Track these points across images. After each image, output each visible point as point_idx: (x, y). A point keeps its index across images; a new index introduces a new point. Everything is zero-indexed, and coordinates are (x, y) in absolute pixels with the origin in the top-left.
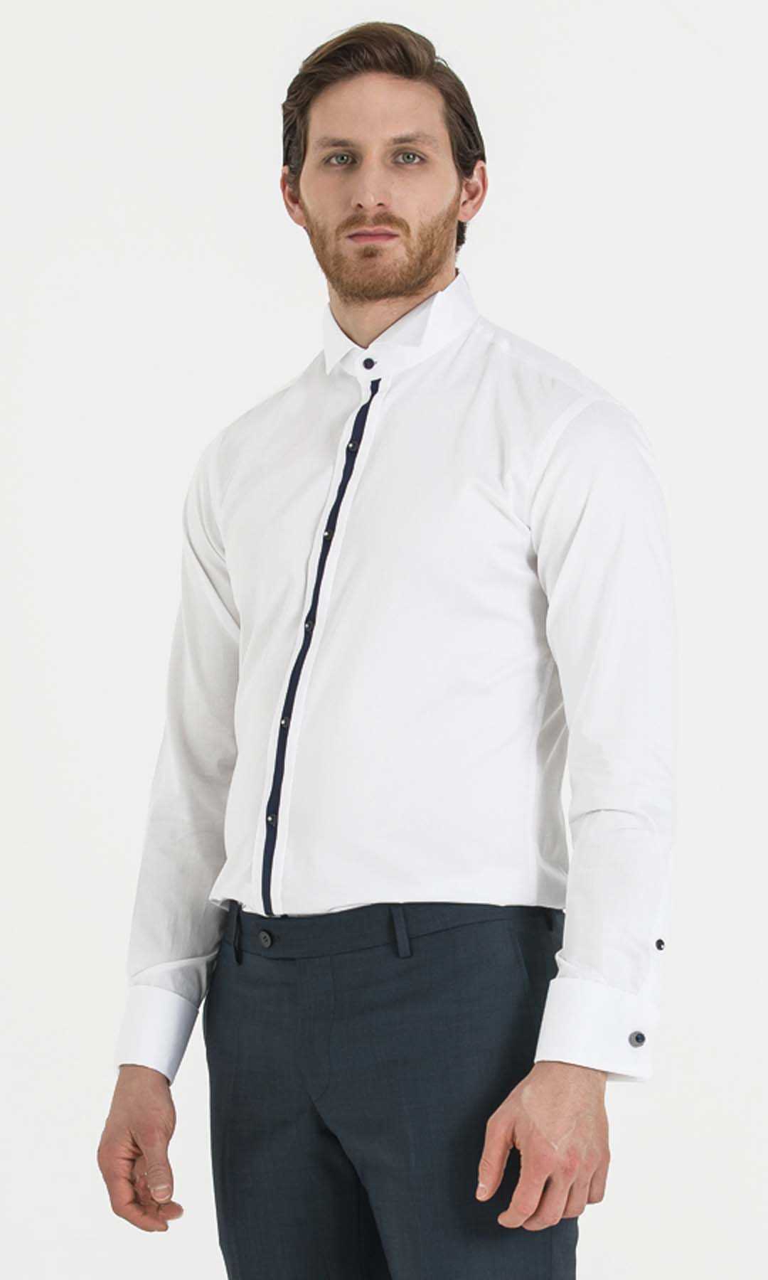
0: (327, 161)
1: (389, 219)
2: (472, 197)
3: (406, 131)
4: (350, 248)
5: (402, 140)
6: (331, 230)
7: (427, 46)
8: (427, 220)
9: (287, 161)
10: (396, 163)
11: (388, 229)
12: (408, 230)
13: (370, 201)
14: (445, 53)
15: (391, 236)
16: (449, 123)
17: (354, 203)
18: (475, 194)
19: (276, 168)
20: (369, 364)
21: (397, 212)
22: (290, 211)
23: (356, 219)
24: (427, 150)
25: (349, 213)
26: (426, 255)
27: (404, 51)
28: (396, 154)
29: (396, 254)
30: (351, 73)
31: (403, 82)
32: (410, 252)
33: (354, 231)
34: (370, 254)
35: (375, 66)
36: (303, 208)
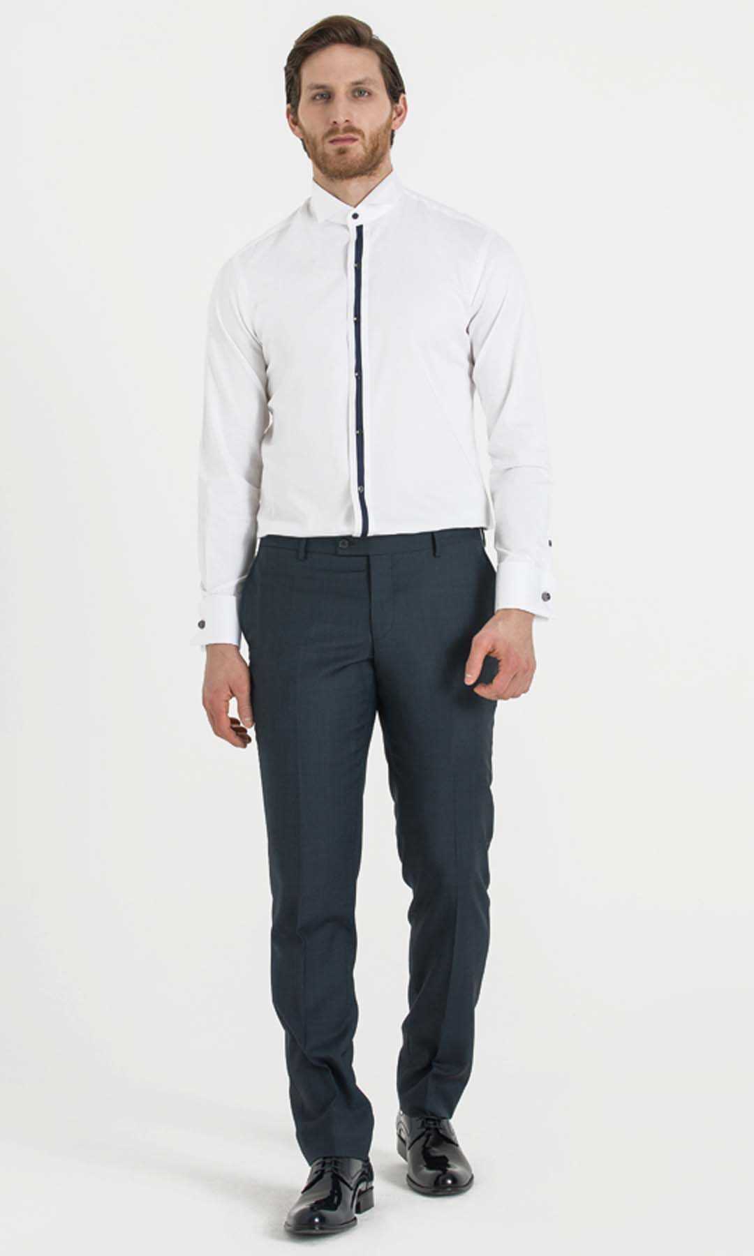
0: (314, 98)
1: (351, 129)
2: (399, 115)
3: (359, 77)
4: (331, 149)
5: (357, 83)
6: (319, 138)
7: (368, 29)
8: (374, 130)
9: (289, 101)
10: (355, 96)
11: (352, 135)
12: (363, 136)
13: (341, 119)
14: (379, 33)
15: (354, 140)
16: (383, 72)
17: (331, 121)
18: (401, 114)
19: (283, 106)
20: (355, 216)
21: (356, 125)
22: (293, 130)
23: (333, 131)
24: (371, 88)
25: (329, 127)
26: (374, 150)
27: (355, 31)
28: (354, 91)
29: (358, 150)
30: (324, 46)
31: (355, 49)
32: (365, 149)
33: (332, 138)
34: (342, 152)
35: (339, 41)
36: (301, 127)
